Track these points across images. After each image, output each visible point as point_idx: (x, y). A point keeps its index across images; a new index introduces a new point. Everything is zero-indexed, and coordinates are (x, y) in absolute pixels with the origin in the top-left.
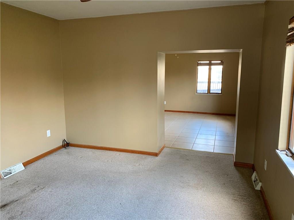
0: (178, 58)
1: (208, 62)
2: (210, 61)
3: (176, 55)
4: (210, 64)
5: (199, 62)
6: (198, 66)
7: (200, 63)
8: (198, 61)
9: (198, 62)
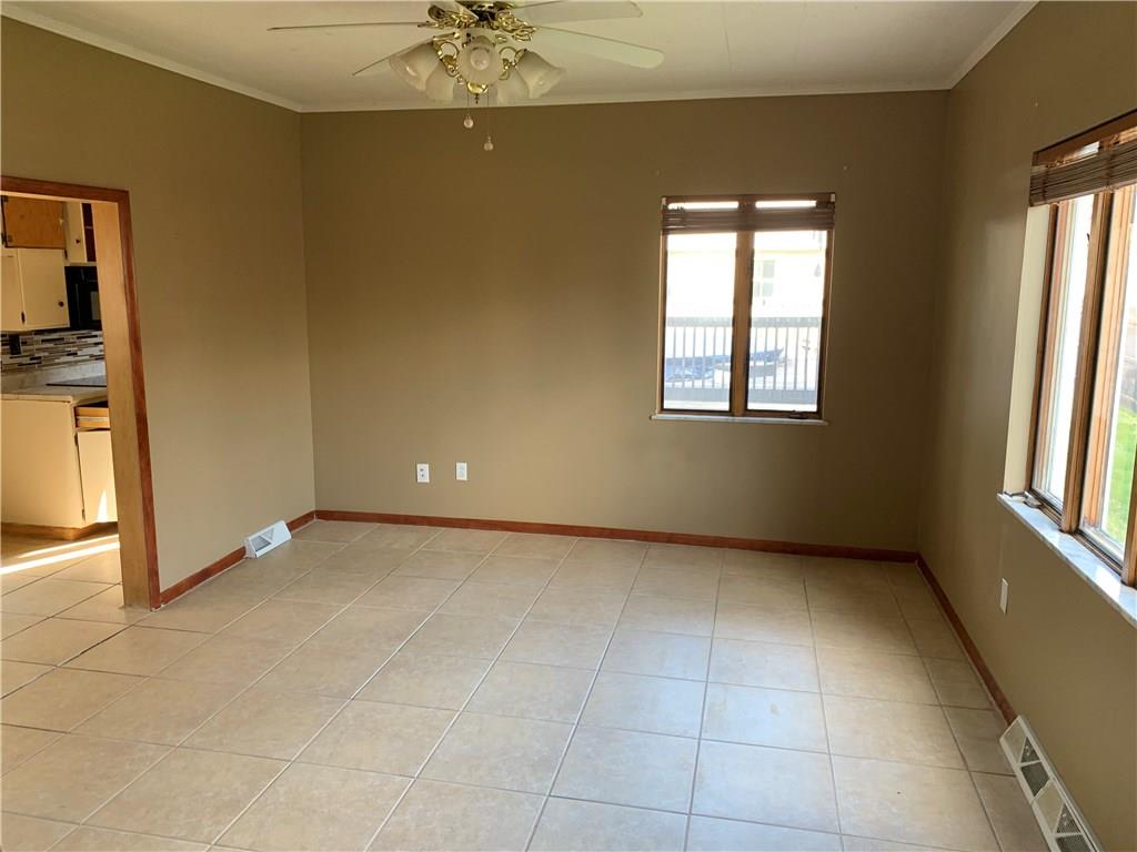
0: (489, 146)
1: (734, 205)
2: (747, 201)
3: (470, 124)
4: (746, 223)
5: (673, 206)
6: (666, 232)
7: (681, 213)
8: (668, 203)
9: (665, 208)
